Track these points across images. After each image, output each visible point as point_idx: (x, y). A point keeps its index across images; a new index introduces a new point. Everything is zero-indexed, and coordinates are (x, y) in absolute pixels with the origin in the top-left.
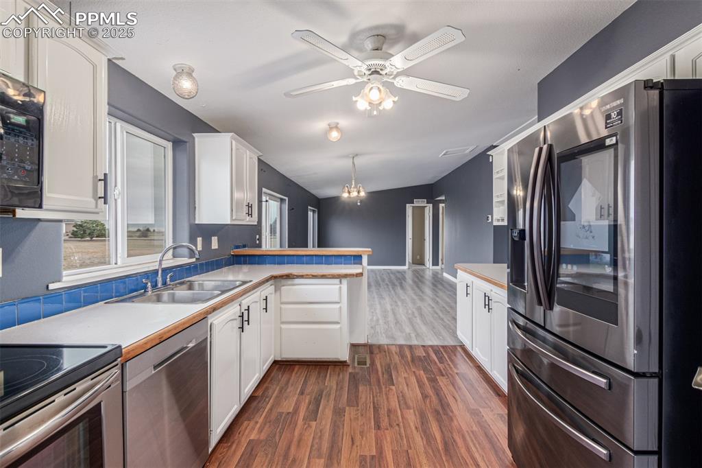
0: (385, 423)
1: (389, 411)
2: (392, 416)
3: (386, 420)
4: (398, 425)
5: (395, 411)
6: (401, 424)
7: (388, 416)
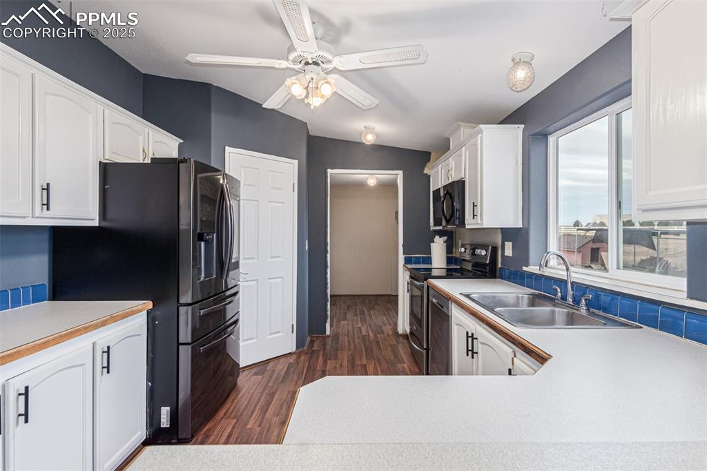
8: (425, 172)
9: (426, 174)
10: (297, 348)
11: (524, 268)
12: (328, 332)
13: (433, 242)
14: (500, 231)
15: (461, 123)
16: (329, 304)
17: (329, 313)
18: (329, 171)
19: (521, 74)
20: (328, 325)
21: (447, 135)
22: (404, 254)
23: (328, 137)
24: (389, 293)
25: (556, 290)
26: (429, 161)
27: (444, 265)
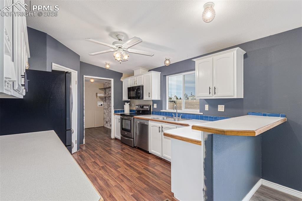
0: (121, 177)
1: (123, 181)
2: (120, 180)
3: (122, 178)
4: (116, 178)
5: (120, 182)
6: (115, 179)
7: (122, 179)
8: (121, 80)
9: (121, 81)
10: (77, 150)
11: (161, 111)
12: (84, 143)
13: (125, 105)
14: (152, 101)
15: (140, 67)
16: (84, 131)
17: (84, 135)
18: (85, 76)
19: (167, 62)
20: (84, 140)
21: (133, 70)
22: (114, 109)
23: (84, 62)
24: (94, 127)
25: (173, 115)
26: (122, 76)
27: (129, 113)
